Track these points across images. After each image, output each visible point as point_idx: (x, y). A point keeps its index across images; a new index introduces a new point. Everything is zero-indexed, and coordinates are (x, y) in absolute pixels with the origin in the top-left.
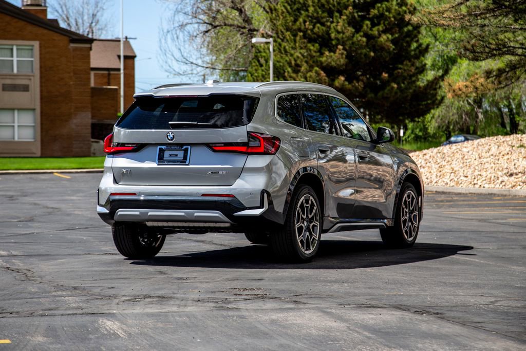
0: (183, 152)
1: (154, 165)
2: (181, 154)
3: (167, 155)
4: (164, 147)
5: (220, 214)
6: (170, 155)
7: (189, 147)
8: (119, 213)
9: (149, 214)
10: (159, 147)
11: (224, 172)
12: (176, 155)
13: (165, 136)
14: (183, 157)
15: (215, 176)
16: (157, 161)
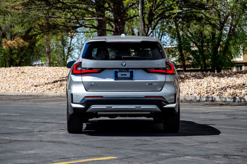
0: (129, 73)
1: (113, 80)
2: (128, 75)
3: (119, 75)
4: (117, 70)
5: (156, 107)
6: (122, 75)
7: (133, 70)
8: (92, 108)
9: (113, 107)
10: (114, 70)
11: (156, 84)
12: (126, 75)
13: (121, 64)
14: (130, 75)
15: (151, 86)
16: (114, 78)
